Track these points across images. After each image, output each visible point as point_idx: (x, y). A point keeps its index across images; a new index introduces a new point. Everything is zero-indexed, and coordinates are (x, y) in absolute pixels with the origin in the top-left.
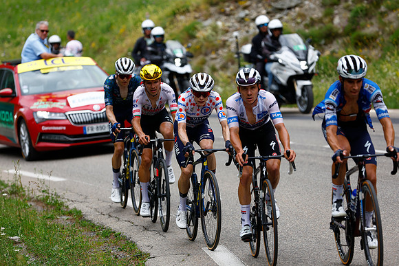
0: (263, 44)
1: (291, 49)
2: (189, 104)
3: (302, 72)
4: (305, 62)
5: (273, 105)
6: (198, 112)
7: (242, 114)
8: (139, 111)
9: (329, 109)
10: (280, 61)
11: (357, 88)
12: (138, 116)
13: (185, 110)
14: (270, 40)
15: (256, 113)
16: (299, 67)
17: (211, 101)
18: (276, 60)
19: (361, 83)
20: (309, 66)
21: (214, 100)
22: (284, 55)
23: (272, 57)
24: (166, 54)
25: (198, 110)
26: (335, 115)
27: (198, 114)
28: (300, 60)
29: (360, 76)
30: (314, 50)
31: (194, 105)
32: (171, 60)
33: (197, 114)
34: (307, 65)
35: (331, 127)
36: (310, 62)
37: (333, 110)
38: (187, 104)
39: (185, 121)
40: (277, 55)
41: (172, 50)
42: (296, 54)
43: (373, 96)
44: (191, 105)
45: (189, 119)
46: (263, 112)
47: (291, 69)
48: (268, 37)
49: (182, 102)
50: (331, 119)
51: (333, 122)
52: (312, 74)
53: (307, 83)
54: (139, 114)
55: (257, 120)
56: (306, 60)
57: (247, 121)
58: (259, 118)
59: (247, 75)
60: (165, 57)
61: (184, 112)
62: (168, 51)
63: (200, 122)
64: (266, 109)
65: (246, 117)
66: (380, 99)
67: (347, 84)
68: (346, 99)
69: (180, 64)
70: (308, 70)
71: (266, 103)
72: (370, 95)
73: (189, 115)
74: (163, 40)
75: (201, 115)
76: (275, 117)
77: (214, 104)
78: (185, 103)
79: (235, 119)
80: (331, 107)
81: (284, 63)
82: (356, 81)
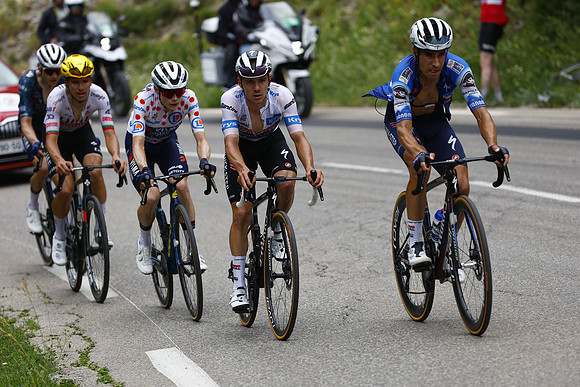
0: (235, 17)
1: (278, 25)
2: (151, 108)
3: (295, 58)
4: (298, 44)
5: (290, 104)
6: (164, 120)
7: (244, 117)
8: (56, 124)
9: (400, 97)
10: (263, 43)
11: (437, 64)
12: (55, 133)
13: (145, 118)
14: (245, 12)
15: (264, 116)
16: (291, 50)
17: (182, 103)
18: (257, 41)
19: (444, 57)
20: (305, 48)
21: (187, 101)
22: (269, 34)
23: (251, 37)
24: (88, 32)
25: (165, 117)
26: (409, 104)
27: (164, 123)
28: (292, 40)
29: (443, 47)
30: (311, 25)
31: (158, 109)
32: (96, 41)
33: (162, 122)
34: (302, 47)
35: (403, 123)
36: (306, 43)
37: (404, 98)
38: (148, 108)
39: (142, 134)
40: (258, 34)
41: (97, 27)
42: (285, 31)
43: (461, 78)
44: (154, 109)
45: (149, 131)
46: (275, 116)
47: (279, 53)
48: (241, 6)
49: (140, 105)
50: (403, 112)
51: (406, 115)
52: (310, 60)
53: (303, 73)
54: (56, 129)
55: (265, 126)
56: (300, 40)
57: (250, 128)
58: (268, 124)
59: (253, 61)
60: (86, 37)
61: (142, 120)
62: (91, 27)
63: (165, 136)
64: (280, 110)
65: (249, 121)
66: (471, 81)
67: (423, 58)
68: (422, 82)
69: (109, 47)
70: (302, 55)
71: (279, 102)
72: (457, 76)
73: (149, 125)
74: (81, 12)
75: (168, 125)
76: (292, 123)
77: (186, 107)
78: (144, 106)
79: (235, 124)
80: (402, 94)
81: (269, 46)
82: (437, 55)
